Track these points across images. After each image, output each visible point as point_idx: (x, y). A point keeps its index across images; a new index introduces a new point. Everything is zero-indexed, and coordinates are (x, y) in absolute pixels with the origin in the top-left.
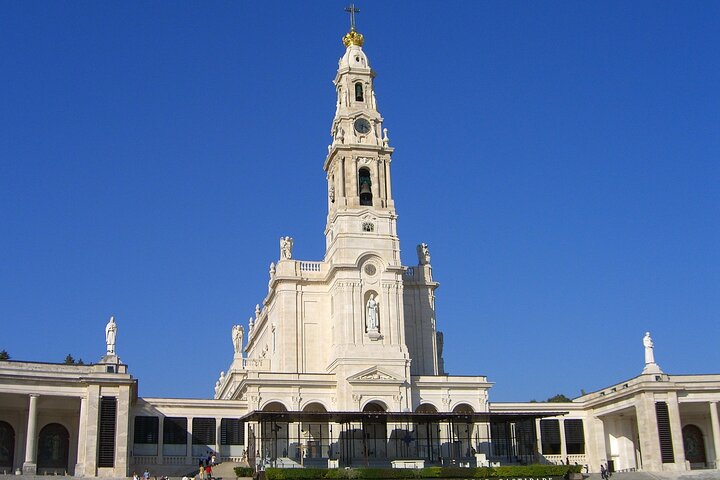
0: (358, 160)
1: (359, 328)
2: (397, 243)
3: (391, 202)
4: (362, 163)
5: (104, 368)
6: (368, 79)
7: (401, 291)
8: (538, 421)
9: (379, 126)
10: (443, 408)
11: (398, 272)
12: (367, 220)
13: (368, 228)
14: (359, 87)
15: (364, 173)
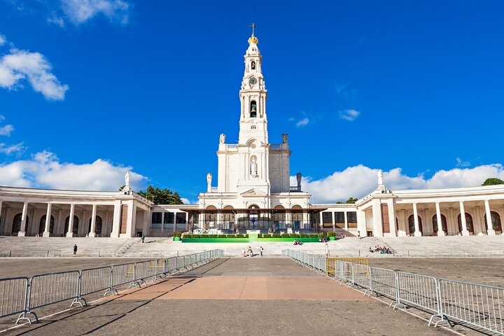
0: (250, 97)
1: (247, 172)
2: (267, 134)
3: (265, 115)
4: (252, 99)
5: (123, 193)
6: (258, 59)
7: (267, 156)
8: (321, 213)
9: (262, 80)
10: (287, 207)
11: (266, 146)
12: (253, 124)
13: (253, 127)
14: (253, 62)
15: (253, 103)
